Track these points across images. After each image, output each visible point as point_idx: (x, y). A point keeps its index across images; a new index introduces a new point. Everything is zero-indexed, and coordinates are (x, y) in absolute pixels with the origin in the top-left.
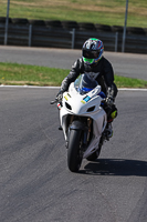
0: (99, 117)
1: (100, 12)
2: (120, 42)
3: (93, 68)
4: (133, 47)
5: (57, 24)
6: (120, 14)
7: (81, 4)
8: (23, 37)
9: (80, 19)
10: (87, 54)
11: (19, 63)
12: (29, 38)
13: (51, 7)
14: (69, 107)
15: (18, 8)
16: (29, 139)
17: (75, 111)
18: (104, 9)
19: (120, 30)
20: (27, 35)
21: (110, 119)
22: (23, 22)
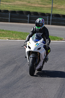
0: (43, 52)
1: (40, 7)
2: (49, 20)
3: (40, 31)
4: (55, 22)
5: (21, 12)
6: (49, 8)
7: (32, 3)
8: (6, 18)
9: (31, 10)
10: (38, 25)
11: (5, 29)
12: (9, 19)
13: (19, 5)
14: (29, 48)
15: (4, 5)
16: (9, 63)
17: (32, 49)
18: (42, 6)
19: (49, 15)
20: (8, 17)
21: (47, 53)
22: (6, 11)
